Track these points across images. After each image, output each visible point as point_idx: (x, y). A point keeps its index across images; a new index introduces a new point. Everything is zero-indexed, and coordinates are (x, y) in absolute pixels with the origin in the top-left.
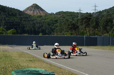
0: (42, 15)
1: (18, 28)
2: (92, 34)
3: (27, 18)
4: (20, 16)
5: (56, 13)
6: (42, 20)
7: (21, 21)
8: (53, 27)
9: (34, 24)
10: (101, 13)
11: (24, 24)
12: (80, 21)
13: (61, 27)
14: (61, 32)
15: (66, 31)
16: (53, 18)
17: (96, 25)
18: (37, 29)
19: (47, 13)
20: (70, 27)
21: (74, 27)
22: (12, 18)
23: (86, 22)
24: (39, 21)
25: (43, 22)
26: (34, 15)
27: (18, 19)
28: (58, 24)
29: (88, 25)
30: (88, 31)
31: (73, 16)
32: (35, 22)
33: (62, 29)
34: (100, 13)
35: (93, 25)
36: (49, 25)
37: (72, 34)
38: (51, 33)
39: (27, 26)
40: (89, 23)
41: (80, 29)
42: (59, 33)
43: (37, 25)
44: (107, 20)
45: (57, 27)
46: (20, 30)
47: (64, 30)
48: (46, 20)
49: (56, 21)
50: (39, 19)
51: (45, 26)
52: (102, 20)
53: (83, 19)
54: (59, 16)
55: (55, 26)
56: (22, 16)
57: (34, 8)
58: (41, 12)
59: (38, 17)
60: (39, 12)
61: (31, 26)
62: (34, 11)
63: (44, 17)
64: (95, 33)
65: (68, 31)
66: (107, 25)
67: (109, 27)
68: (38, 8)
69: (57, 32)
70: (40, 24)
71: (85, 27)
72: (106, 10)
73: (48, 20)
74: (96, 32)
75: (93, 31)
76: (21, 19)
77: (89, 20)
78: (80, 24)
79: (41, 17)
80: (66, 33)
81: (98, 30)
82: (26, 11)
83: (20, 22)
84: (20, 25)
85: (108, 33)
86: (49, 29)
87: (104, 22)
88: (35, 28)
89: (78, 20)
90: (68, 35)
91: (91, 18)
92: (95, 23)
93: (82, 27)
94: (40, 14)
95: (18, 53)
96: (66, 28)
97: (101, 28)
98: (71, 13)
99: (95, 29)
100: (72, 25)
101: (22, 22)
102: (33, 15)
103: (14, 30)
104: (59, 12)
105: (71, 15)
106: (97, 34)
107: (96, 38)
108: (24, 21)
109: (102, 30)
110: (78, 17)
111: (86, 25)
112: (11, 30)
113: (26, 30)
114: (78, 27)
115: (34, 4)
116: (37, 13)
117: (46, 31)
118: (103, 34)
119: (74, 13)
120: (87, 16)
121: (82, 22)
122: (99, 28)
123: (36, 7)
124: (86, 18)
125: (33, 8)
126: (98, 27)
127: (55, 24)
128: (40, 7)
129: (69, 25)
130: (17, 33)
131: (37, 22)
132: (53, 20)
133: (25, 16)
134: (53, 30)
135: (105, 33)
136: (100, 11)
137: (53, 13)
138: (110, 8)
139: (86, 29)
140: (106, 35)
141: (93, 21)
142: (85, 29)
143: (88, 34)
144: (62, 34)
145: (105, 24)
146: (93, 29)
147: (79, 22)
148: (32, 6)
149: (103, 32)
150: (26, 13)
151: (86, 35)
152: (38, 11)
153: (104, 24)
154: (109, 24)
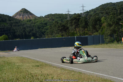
0: (32, 19)
1: (9, 34)
2: (82, 34)
3: (17, 22)
4: (10, 22)
5: (45, 16)
6: (31, 23)
7: (12, 26)
8: (43, 30)
9: (25, 28)
10: (89, 13)
11: (15, 29)
12: (70, 22)
13: (51, 29)
14: (52, 34)
15: (56, 33)
16: (43, 21)
17: (85, 25)
18: (27, 33)
19: (36, 17)
20: (60, 28)
21: (64, 29)
22: (2, 24)
23: (75, 23)
24: (29, 25)
25: (33, 26)
26: (24, 20)
27: (9, 24)
28: (48, 27)
29: (77, 26)
30: (78, 31)
31: (62, 18)
32: (25, 26)
33: (52, 31)
34: (87, 13)
35: (82, 25)
36: (39, 28)
37: (62, 36)
38: (41, 36)
39: (17, 31)
40: (78, 24)
41: (71, 30)
42: (50, 36)
43: (28, 29)
44: (95, 19)
45: (47, 29)
46: (11, 36)
47: (54, 32)
48: (36, 24)
49: (46, 24)
50: (29, 23)
51: (36, 30)
52: (91, 19)
53: (72, 20)
54: (48, 19)
55: (45, 29)
56: (12, 21)
57: (24, 13)
58: (30, 16)
59: (28, 21)
60: (29, 16)
61: (21, 31)
62: (23, 15)
63: (34, 21)
64: (84, 33)
65: (59, 33)
66: (96, 24)
67: (98, 26)
68: (27, 13)
69: (48, 35)
70: (30, 28)
71: (75, 28)
72: (92, 10)
73: (38, 23)
74: (86, 32)
75: (83, 30)
76: (11, 24)
77: (79, 21)
78: (70, 25)
79: (30, 21)
80: (56, 35)
81: (87, 30)
82: (16, 16)
83: (10, 28)
84: (11, 30)
85: (97, 31)
86: (40, 32)
87: (93, 22)
88: (26, 32)
89: (67, 21)
90: (59, 36)
91: (80, 19)
92: (84, 23)
93: (71, 28)
94: (29, 18)
95: (17, 58)
96: (56, 30)
97: (91, 27)
98: (59, 15)
99: (84, 29)
100: (62, 26)
101: (12, 28)
102: (22, 20)
103: (6, 36)
104: (48, 15)
105: (60, 17)
106: (87, 34)
107: (87, 38)
108: (14, 26)
109: (91, 29)
110: (66, 18)
111: (76, 26)
112: (3, 36)
113: (17, 34)
114: (68, 28)
115: (23, 9)
116: (26, 17)
117: (36, 35)
118: (93, 33)
119: (62, 15)
120: (76, 16)
121: (71, 23)
122: (89, 28)
123: (25, 11)
124: (75, 18)
125: (22, 13)
126: (88, 26)
127: (45, 26)
128: (29, 12)
129: (59, 27)
130: (9, 38)
131: (27, 26)
132: (42, 24)
133: (15, 21)
134: (43, 33)
135: (95, 32)
136: (87, 11)
137: (42, 17)
138: (97, 8)
139: (76, 30)
140: (96, 33)
141: (82, 21)
142: (74, 29)
143: (78, 34)
144: (53, 36)
145: (94, 23)
146: (83, 29)
147: (68, 23)
148: (21, 11)
149: (93, 31)
150: (15, 18)
151: (77, 35)
152: (27, 16)
153: (92, 23)
154: (98, 22)
